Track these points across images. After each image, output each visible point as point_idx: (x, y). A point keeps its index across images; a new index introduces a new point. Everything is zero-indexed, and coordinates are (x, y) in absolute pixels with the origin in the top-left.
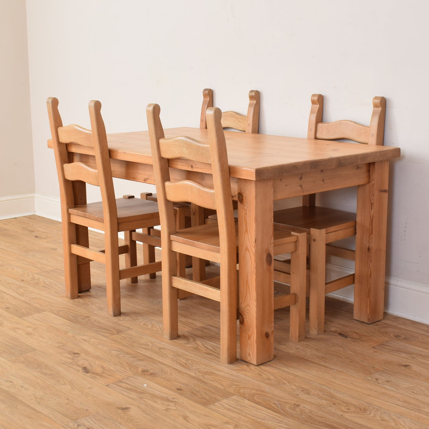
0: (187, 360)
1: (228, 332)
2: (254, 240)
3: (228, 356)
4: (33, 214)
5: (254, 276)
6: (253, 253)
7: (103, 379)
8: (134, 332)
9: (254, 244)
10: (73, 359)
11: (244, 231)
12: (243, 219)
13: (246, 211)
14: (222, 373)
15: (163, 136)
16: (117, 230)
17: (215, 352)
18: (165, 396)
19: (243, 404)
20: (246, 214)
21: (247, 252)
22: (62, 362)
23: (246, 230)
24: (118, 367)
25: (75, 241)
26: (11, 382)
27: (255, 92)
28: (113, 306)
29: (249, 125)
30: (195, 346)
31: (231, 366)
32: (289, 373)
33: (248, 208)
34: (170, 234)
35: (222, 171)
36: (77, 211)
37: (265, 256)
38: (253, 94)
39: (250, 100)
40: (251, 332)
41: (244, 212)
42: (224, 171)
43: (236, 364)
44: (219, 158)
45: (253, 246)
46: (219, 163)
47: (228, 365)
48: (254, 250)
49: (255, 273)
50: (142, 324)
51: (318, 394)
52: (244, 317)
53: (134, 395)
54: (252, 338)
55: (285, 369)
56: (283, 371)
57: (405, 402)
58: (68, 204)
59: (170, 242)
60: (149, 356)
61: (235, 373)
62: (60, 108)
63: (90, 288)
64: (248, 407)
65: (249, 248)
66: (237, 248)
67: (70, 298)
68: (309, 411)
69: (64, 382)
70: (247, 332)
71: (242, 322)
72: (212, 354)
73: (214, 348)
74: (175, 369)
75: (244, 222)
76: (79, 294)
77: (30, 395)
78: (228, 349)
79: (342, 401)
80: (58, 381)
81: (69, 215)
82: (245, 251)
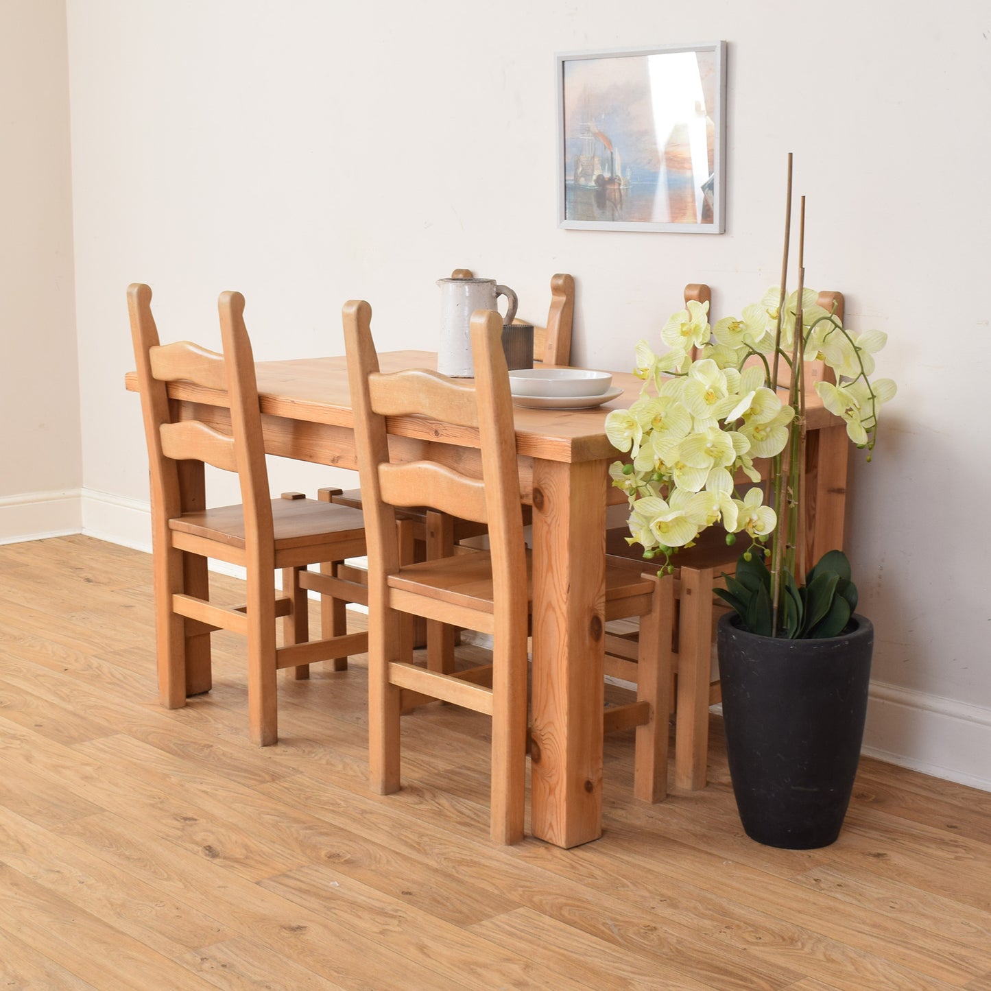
0: (421, 835)
1: (508, 778)
2: (565, 588)
3: (506, 828)
4: (79, 532)
5: (564, 663)
6: (562, 613)
7: (249, 870)
8: (308, 779)
9: (564, 596)
10: (183, 830)
11: (545, 570)
12: (544, 544)
13: (549, 526)
14: (495, 863)
15: (376, 369)
16: (272, 566)
17: (479, 822)
18: (377, 905)
19: (541, 924)
20: (549, 532)
21: (550, 613)
22: (161, 834)
23: (550, 566)
24: (277, 846)
25: (181, 588)
26: (58, 871)
27: (563, 277)
28: (261, 724)
29: (550, 348)
30: (437, 809)
31: (511, 848)
32: (634, 865)
33: (554, 521)
34: (387, 572)
35: (501, 443)
36: (186, 524)
37: (587, 622)
38: (560, 282)
39: (553, 294)
40: (554, 779)
41: (545, 528)
42: (506, 442)
43: (523, 846)
44: (495, 417)
45: (563, 601)
46: (496, 425)
47: (507, 847)
48: (564, 608)
49: (565, 657)
50: (324, 762)
51: (695, 908)
52: (541, 747)
53: (314, 903)
54: (557, 791)
55: (626, 858)
56: (622, 861)
57: (875, 926)
58: (167, 509)
59: (387, 589)
60: (341, 826)
61: (522, 863)
62: (154, 306)
63: (210, 688)
64: (552, 929)
65: (555, 603)
66: (530, 604)
67: (168, 707)
68: (678, 940)
69: (168, 875)
70: (547, 779)
71: (537, 759)
72: (472, 825)
73: (475, 814)
74: (397, 853)
75: (544, 549)
76: (188, 700)
77: (100, 899)
78: (507, 814)
79: (745, 923)
80: (155, 872)
81: (170, 531)
82: (546, 610)
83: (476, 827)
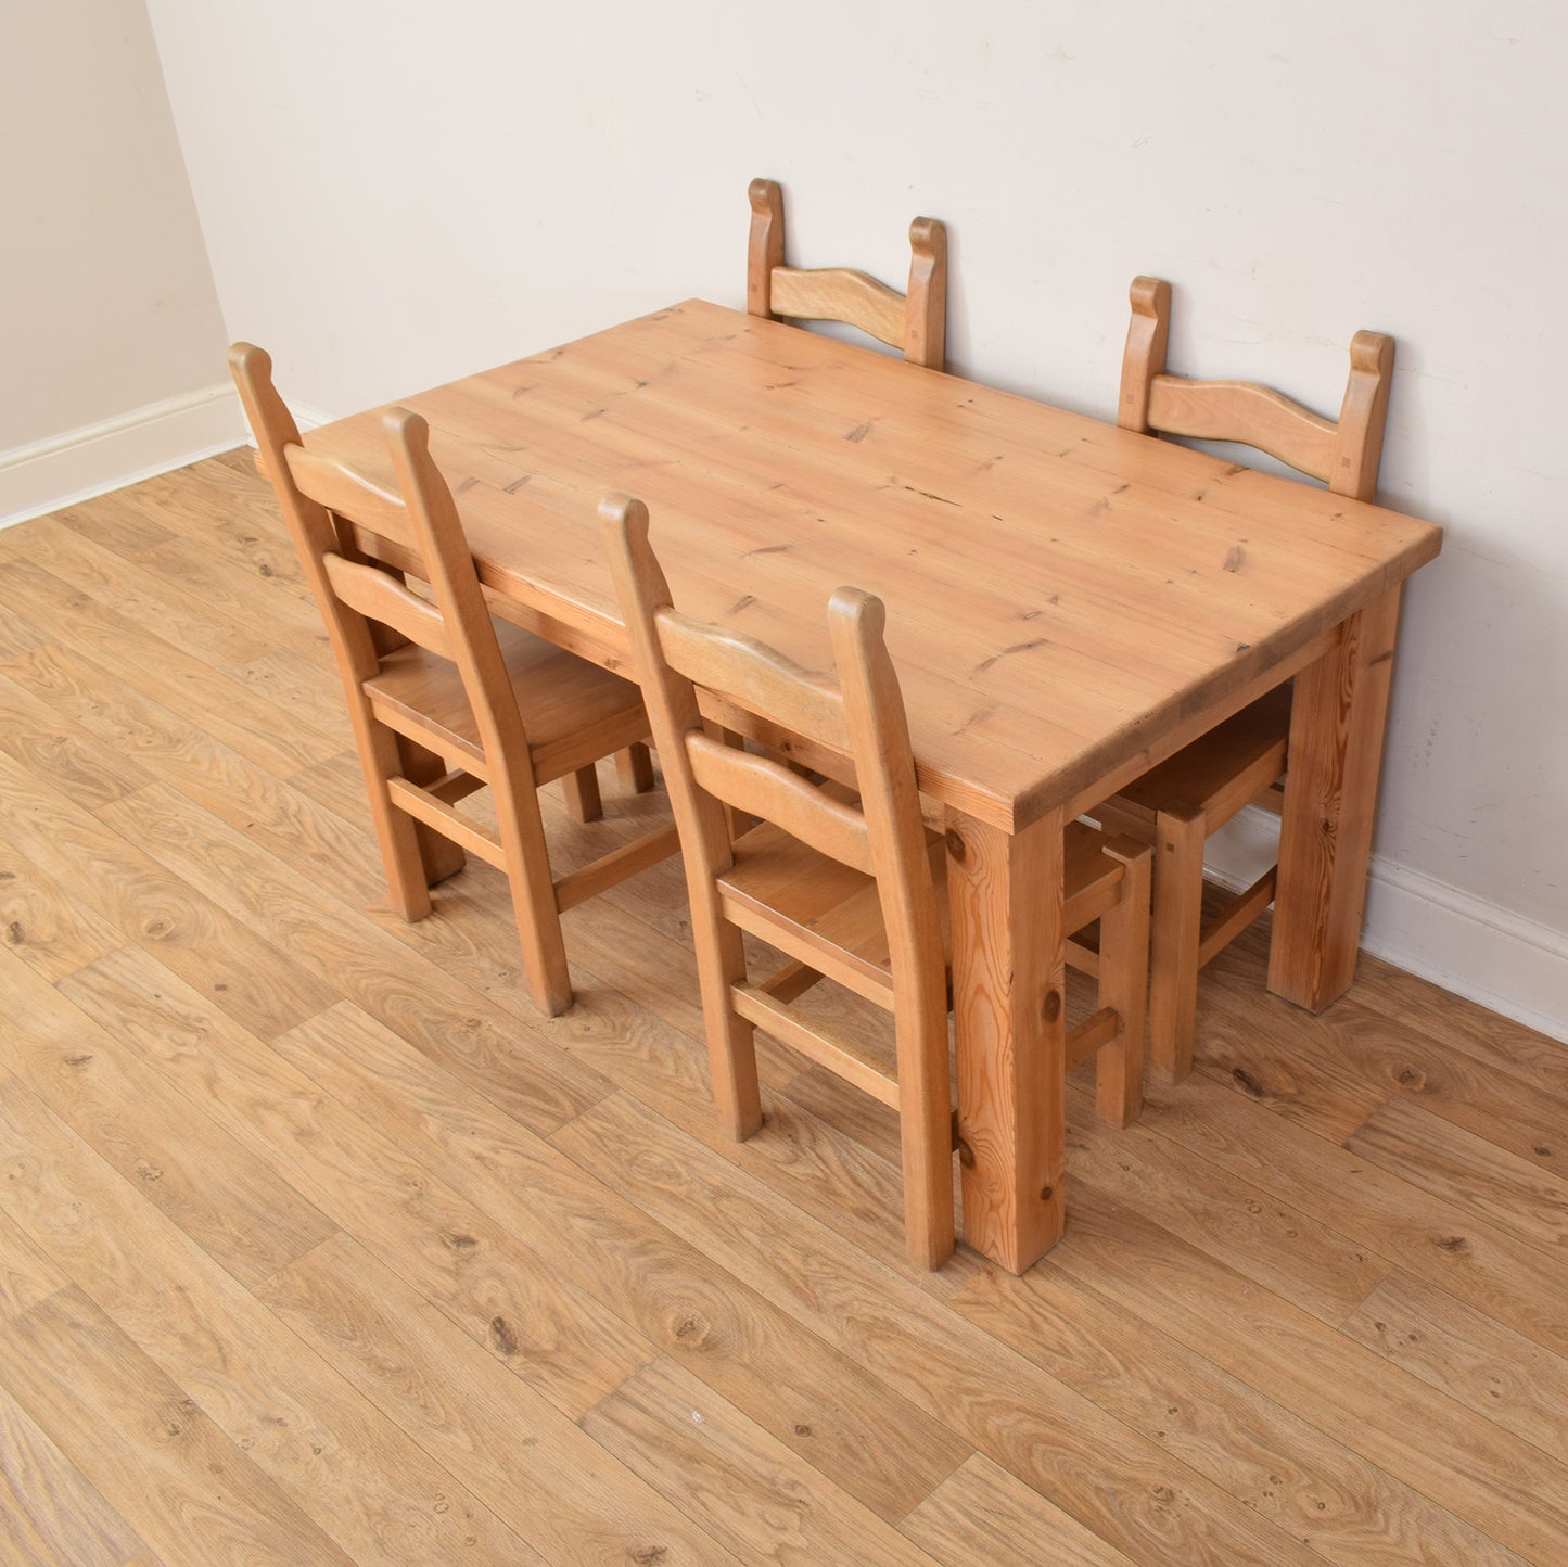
0: (807, 1253)
1: (929, 1198)
2: (1007, 978)
3: (930, 1253)
5: (1009, 1069)
6: (1002, 1007)
8: (626, 1106)
9: (1006, 988)
10: (456, 1274)
11: (971, 941)
12: (968, 910)
13: (976, 888)
14: (921, 1325)
15: (667, 603)
16: (531, 783)
18: (763, 1470)
19: (1007, 1501)
20: (975, 895)
21: (982, 1000)
22: (426, 1292)
23: (979, 942)
24: (600, 1308)
25: (398, 768)
26: (279, 1421)
27: (931, 224)
29: (915, 335)
30: (819, 1174)
31: (939, 1279)
32: (1121, 1311)
33: (985, 883)
34: (715, 875)
35: (894, 789)
36: (391, 698)
38: (925, 232)
39: (914, 250)
40: (997, 1196)
41: (969, 890)
42: (900, 785)
43: (956, 1271)
45: (1004, 993)
46: (882, 766)
47: (931, 1275)
48: (1006, 1002)
49: (1009, 1062)
50: (644, 1054)
51: (1221, 1428)
52: (973, 1149)
53: (669, 1474)
54: (1002, 1210)
55: (1105, 1290)
57: (1479, 1450)
58: (357, 668)
60: (688, 1238)
61: (953, 1319)
63: (465, 864)
64: (1024, 1516)
65: (989, 987)
66: (948, 971)
67: (407, 919)
68: (1208, 1527)
69: (446, 1412)
70: (988, 1193)
71: (969, 1162)
72: (877, 1217)
74: (777, 1311)
75: (970, 916)
76: (434, 895)
77: (348, 1501)
78: (930, 1238)
79: (1301, 1465)
80: (424, 1407)
81: (367, 702)
82: (976, 993)
83: (883, 1222)
